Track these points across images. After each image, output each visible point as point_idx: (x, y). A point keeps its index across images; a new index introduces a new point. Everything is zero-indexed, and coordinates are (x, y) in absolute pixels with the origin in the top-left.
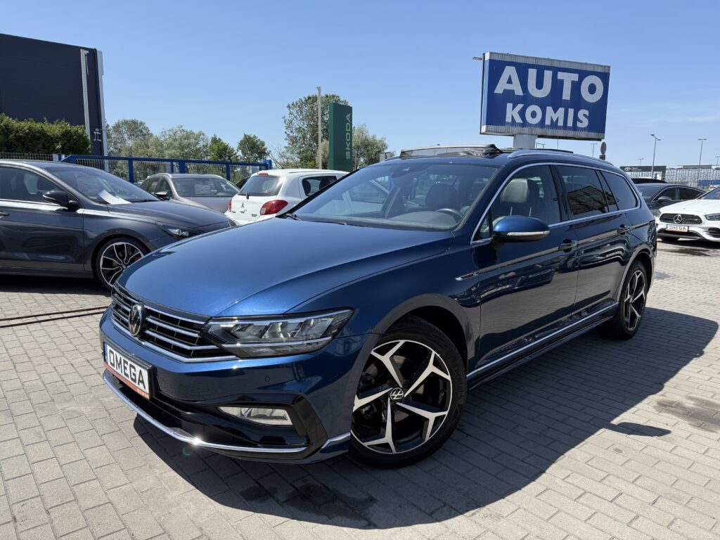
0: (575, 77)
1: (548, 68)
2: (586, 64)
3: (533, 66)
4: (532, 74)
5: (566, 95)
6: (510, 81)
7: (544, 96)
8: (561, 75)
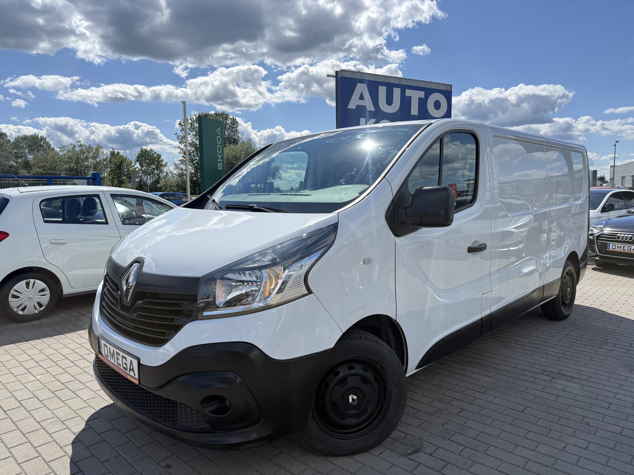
0: (422, 94)
1: (397, 86)
2: (431, 82)
3: (383, 84)
4: (382, 91)
5: (414, 111)
6: (362, 98)
7: (394, 112)
8: (408, 93)
